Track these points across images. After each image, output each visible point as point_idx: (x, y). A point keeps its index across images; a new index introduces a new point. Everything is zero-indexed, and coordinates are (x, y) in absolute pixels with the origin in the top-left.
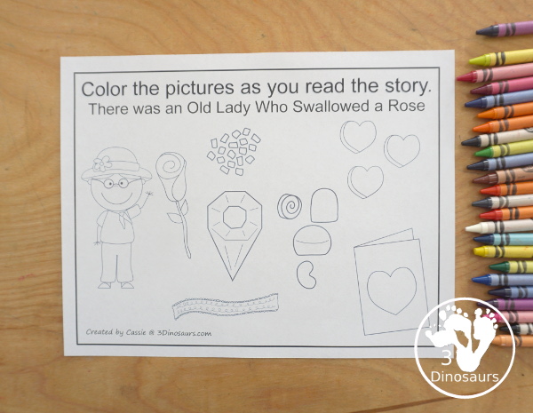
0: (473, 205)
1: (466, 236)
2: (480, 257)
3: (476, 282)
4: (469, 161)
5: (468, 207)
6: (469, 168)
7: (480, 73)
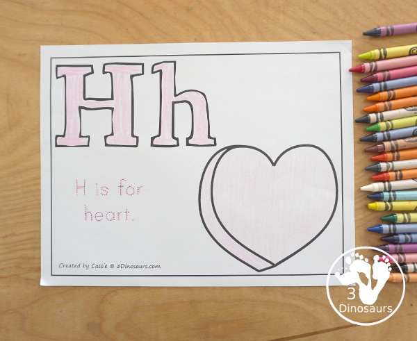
0: (366, 169)
1: (362, 194)
2: (373, 211)
3: (370, 231)
4: (362, 135)
5: (362, 171)
6: (362, 140)
7: (367, 65)
